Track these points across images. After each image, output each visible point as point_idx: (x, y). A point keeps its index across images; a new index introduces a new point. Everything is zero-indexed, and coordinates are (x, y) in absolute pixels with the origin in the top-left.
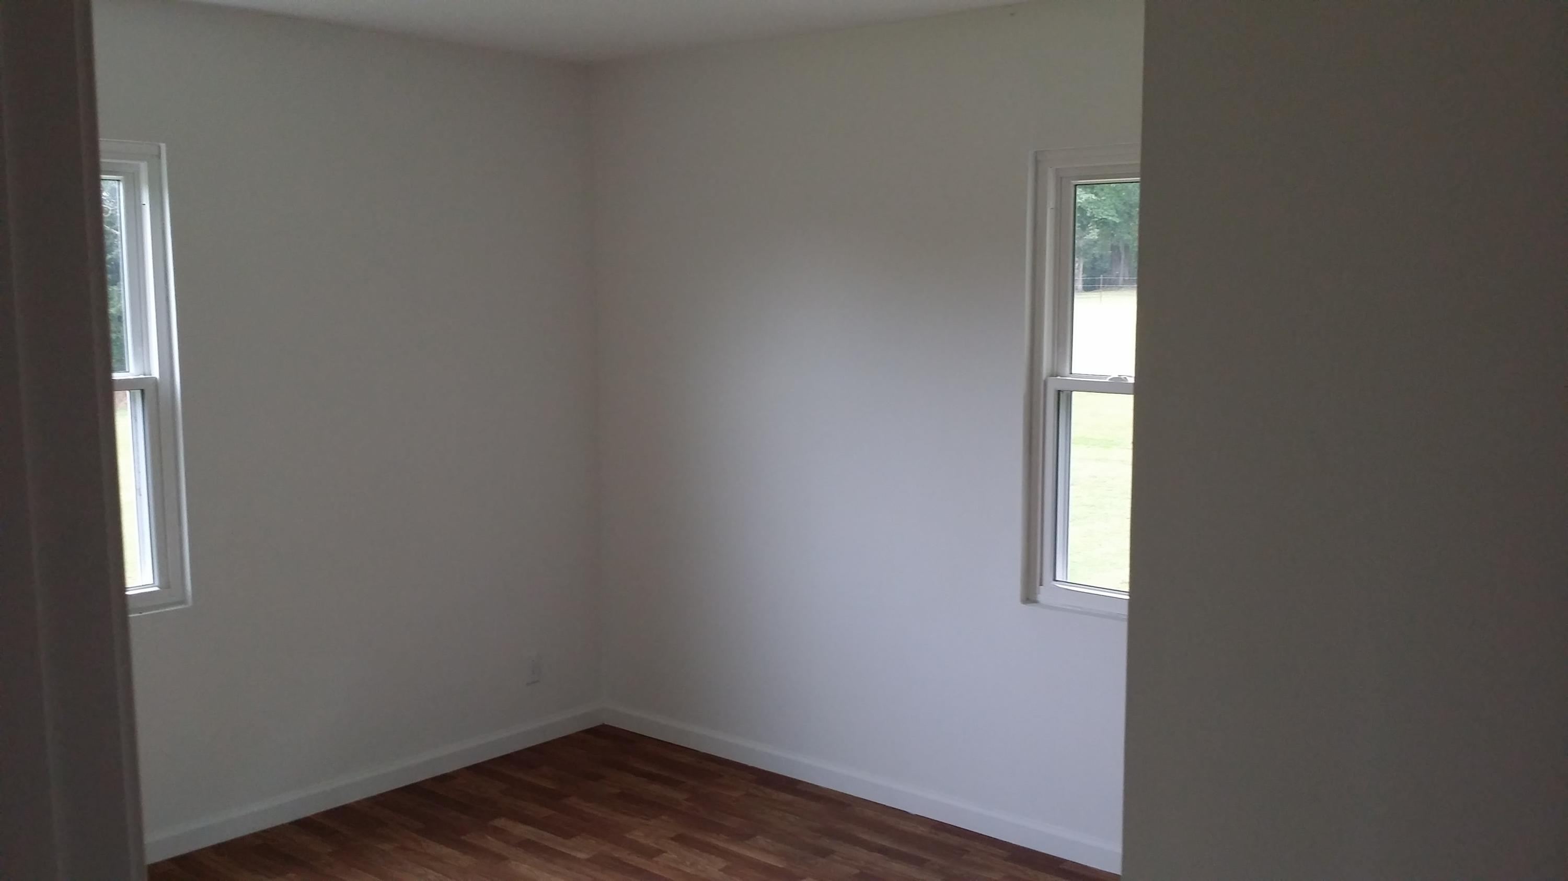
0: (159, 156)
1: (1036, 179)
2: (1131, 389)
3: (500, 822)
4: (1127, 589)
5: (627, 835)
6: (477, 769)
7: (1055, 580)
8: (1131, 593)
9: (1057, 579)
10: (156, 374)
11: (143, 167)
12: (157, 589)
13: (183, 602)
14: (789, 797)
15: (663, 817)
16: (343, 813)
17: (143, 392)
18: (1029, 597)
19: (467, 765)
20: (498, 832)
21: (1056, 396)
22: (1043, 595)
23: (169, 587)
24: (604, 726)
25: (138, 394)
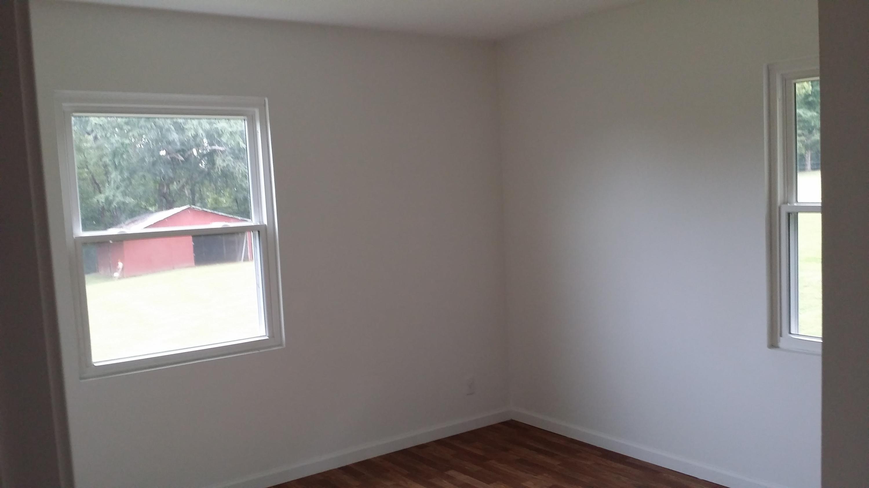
0: (265, 106)
1: (769, 79)
2: (820, 209)
3: (452, 473)
4: (820, 335)
5: (523, 484)
6: (439, 442)
7: (790, 333)
8: (824, 338)
9: (792, 332)
10: (265, 222)
11: (257, 111)
12: (267, 338)
13: (281, 345)
14: (621, 466)
15: (545, 474)
16: (366, 464)
17: (259, 232)
18: (773, 344)
19: (434, 440)
20: (450, 478)
21: (787, 217)
22: (782, 343)
23: (273, 337)
24: (512, 420)
25: (257, 233)
